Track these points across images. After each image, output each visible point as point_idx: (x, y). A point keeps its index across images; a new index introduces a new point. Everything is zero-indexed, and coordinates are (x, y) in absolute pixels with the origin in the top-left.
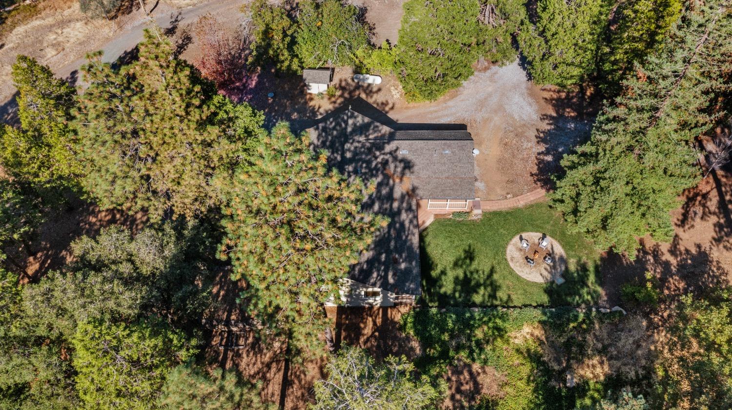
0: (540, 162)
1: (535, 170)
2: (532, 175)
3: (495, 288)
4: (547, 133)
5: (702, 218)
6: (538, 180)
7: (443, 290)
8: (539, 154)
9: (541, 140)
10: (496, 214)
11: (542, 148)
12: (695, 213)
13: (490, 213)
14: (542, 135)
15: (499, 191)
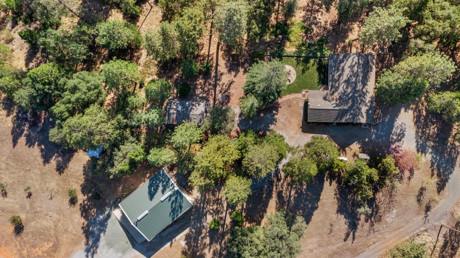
0: (277, 111)
1: (279, 109)
2: (281, 107)
4: (272, 123)
5: (224, 84)
6: (279, 104)
8: (277, 114)
9: (275, 120)
10: (297, 92)
11: (276, 116)
12: (226, 86)
13: (299, 93)
14: (274, 122)
15: (295, 102)
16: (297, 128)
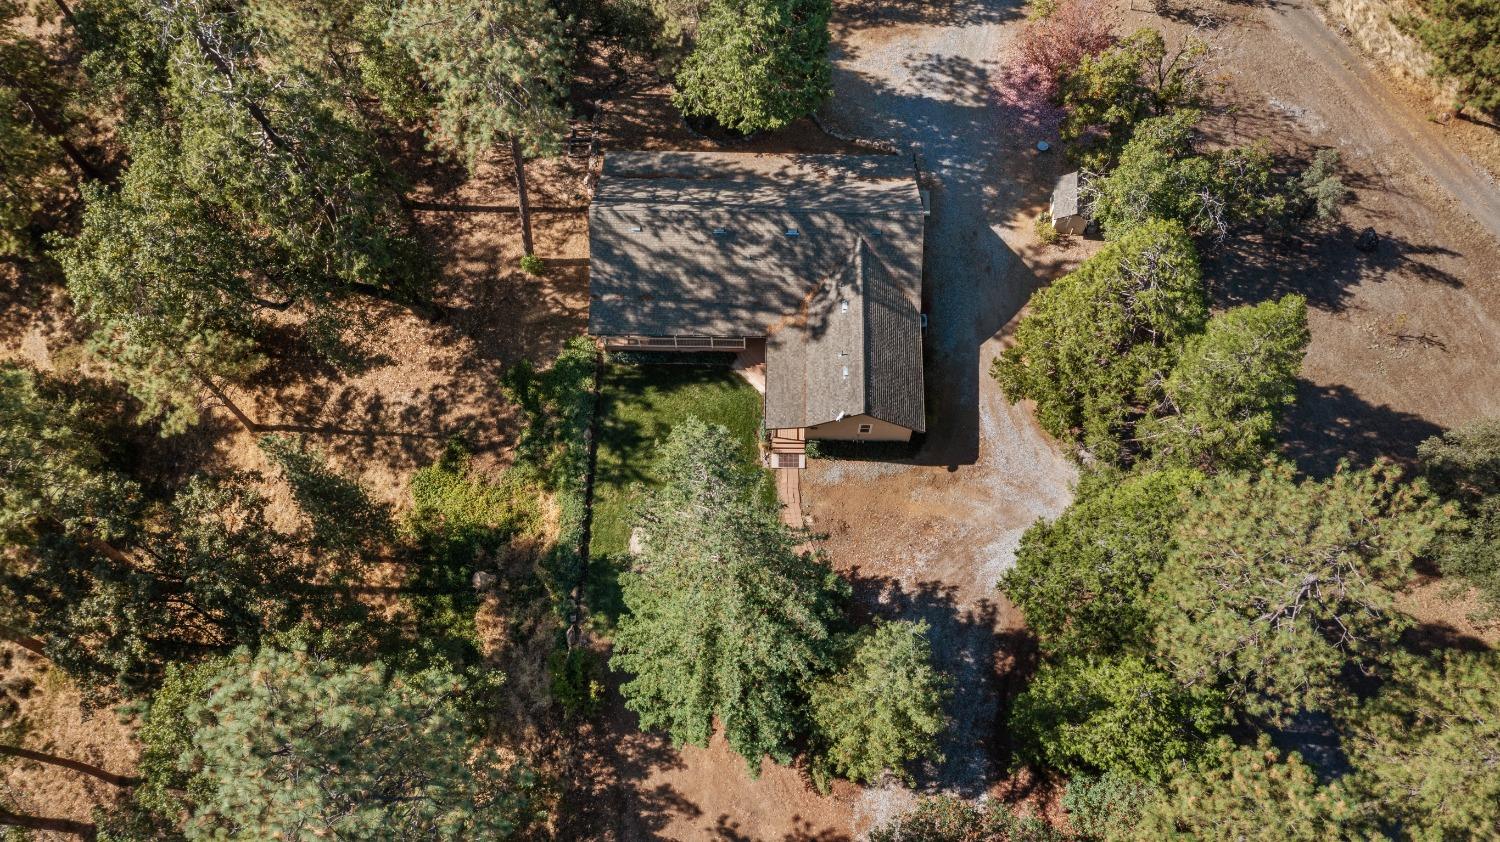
1: (864, 573)
2: (857, 568)
3: (619, 482)
7: (620, 405)
8: (896, 583)
9: (928, 592)
11: (906, 588)
13: (772, 483)
14: (941, 593)
15: (822, 505)
16: (953, 493)
